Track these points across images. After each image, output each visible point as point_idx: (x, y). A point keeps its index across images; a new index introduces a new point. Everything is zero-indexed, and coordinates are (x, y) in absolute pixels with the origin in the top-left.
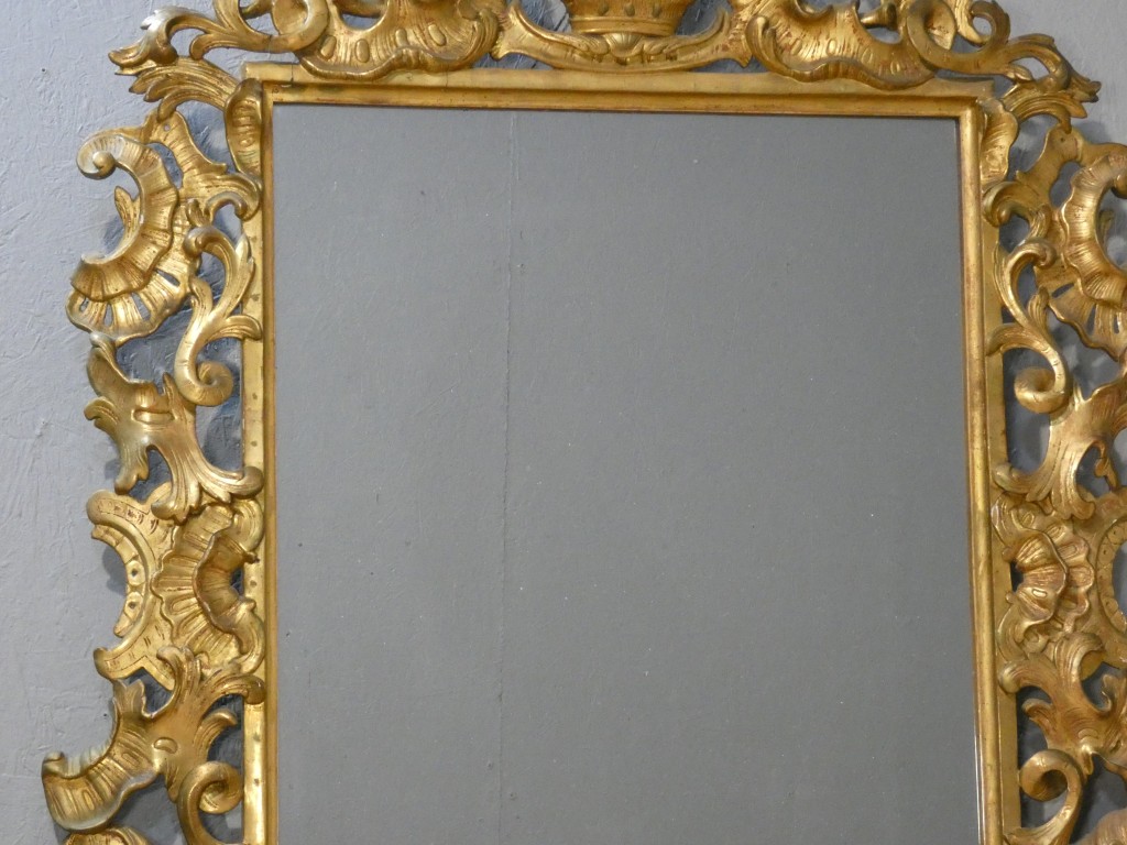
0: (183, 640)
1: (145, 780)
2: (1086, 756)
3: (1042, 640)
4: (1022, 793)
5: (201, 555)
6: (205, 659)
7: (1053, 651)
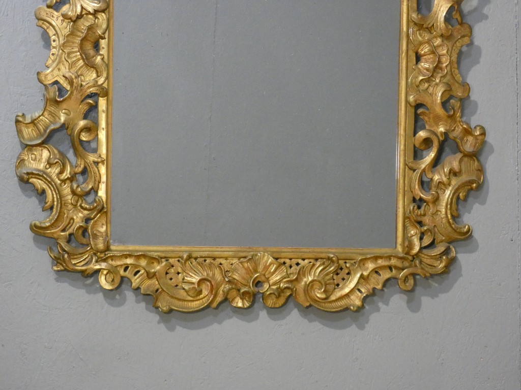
0: (74, 70)
1: (57, 126)
2: (441, 133)
3: (426, 85)
4: (414, 146)
5: (81, 35)
6: (83, 78)
7: (431, 89)
